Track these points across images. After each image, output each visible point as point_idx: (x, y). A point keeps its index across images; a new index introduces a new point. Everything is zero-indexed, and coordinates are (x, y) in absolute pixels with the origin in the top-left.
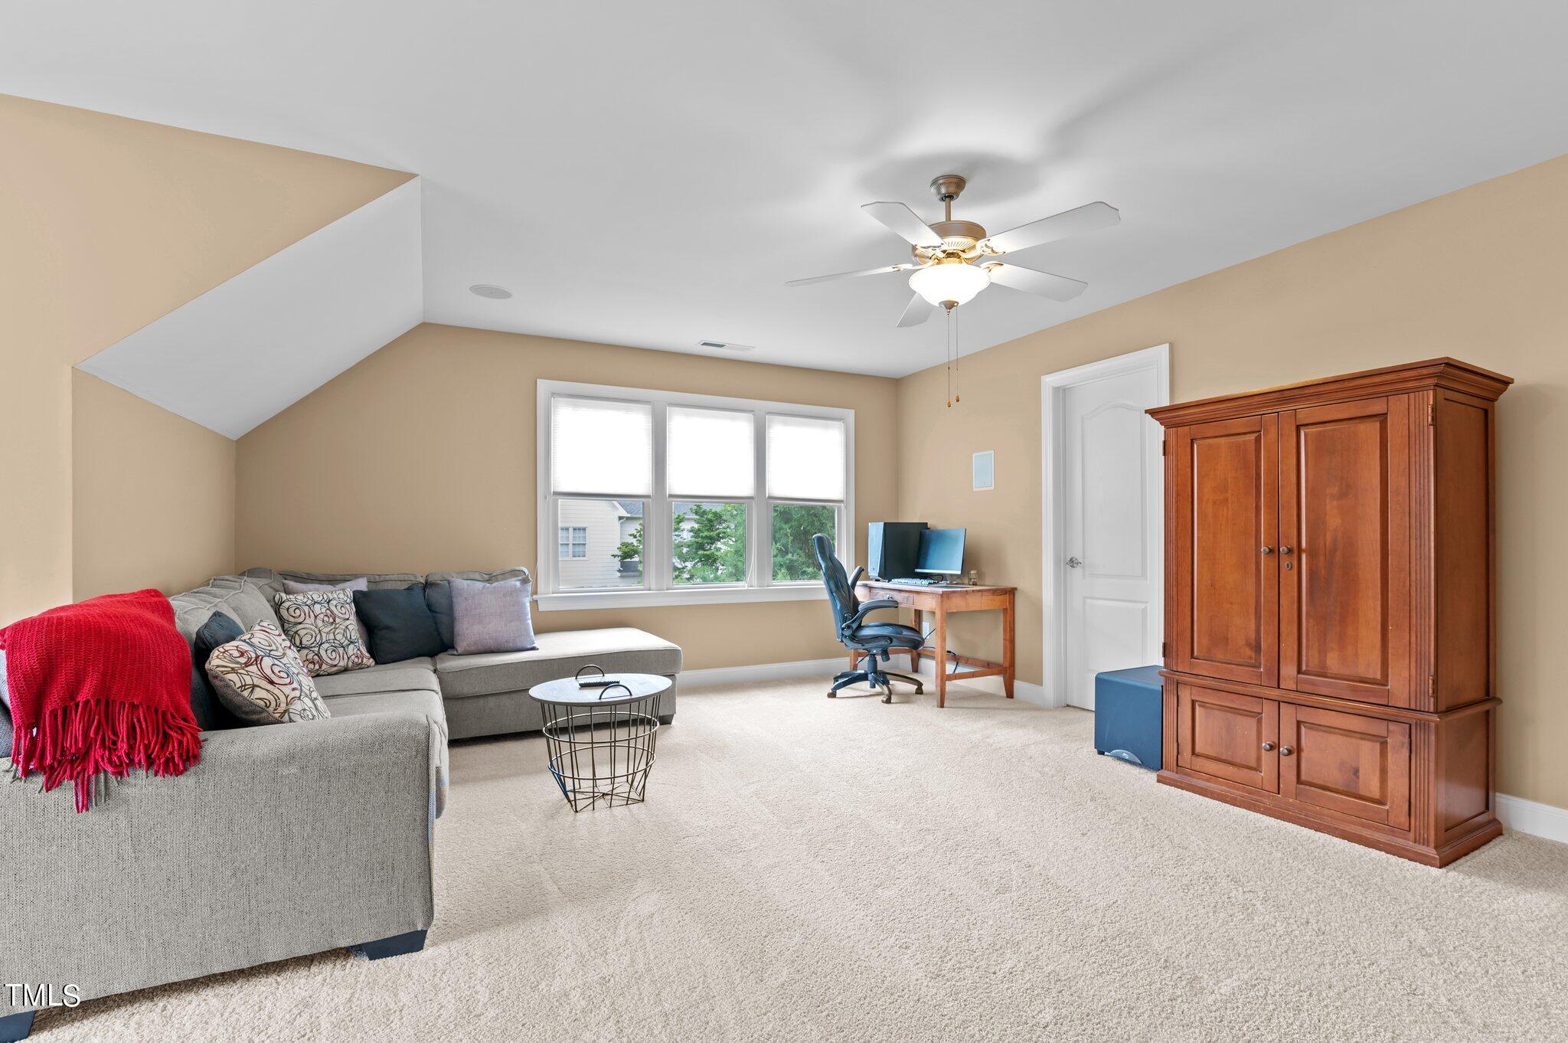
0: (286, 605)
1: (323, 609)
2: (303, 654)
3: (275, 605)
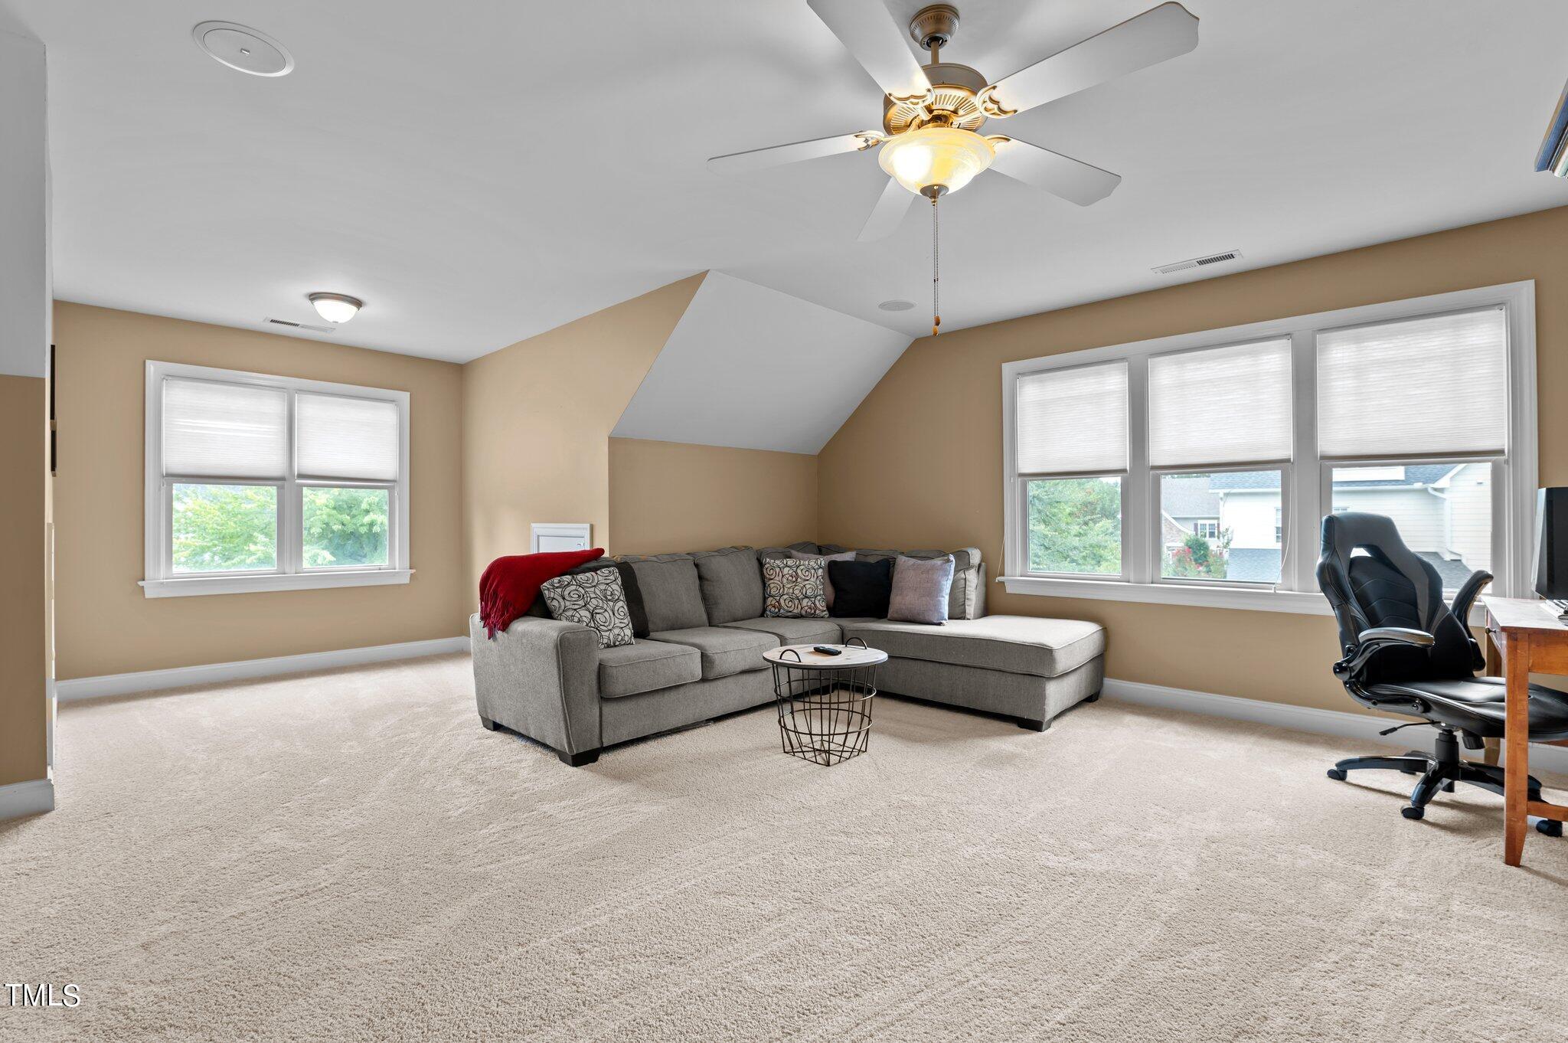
0: (767, 566)
1: (790, 572)
2: (769, 601)
3: (761, 565)
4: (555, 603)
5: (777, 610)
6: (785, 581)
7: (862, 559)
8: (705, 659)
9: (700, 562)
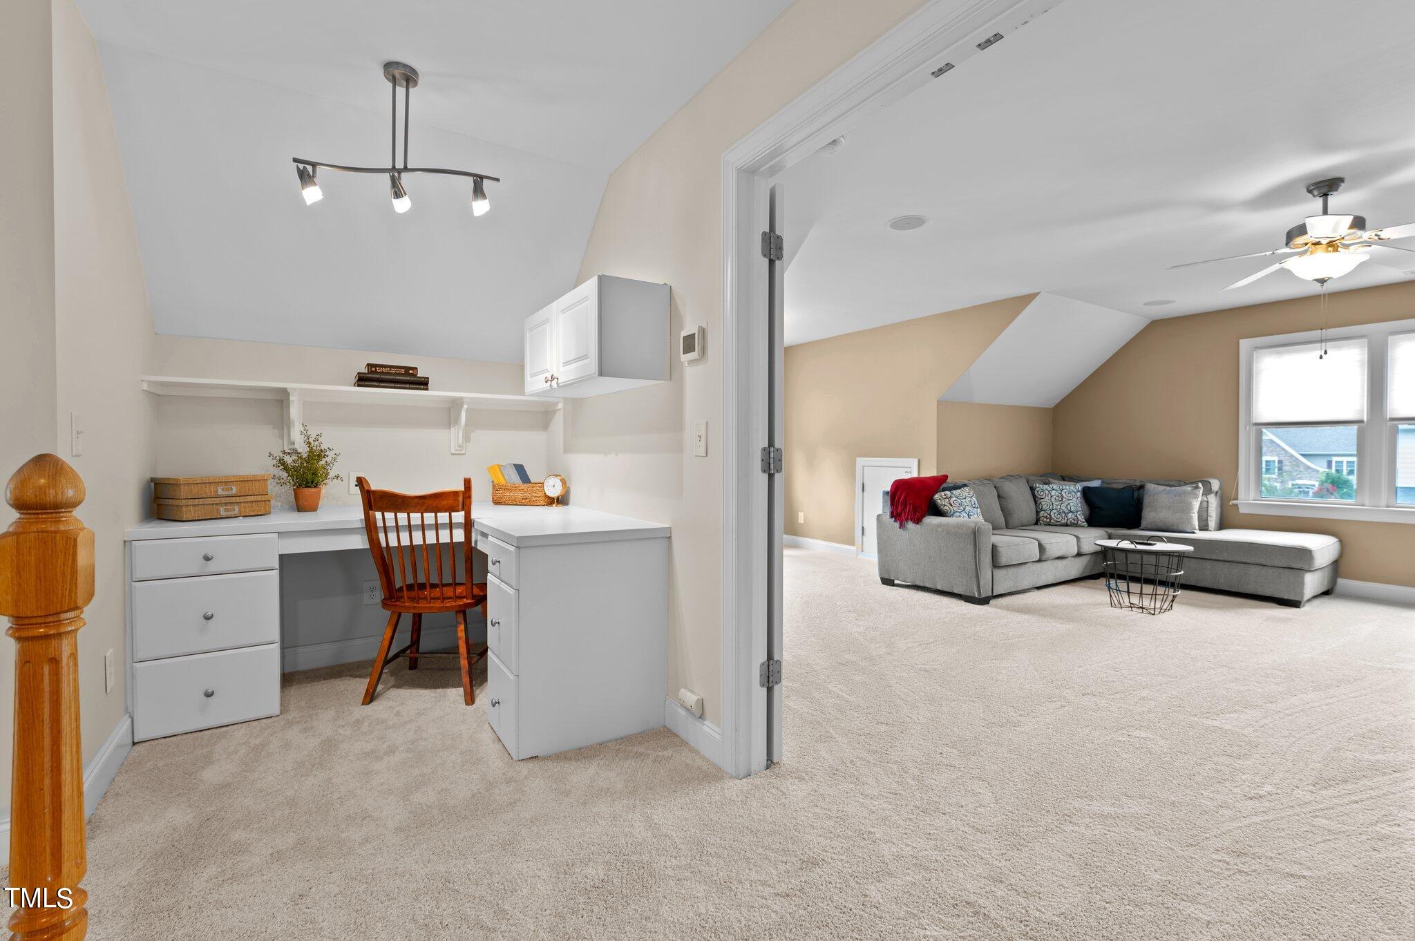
0: (1037, 489)
1: (1057, 494)
2: (1042, 514)
3: (1032, 489)
4: (946, 508)
5: (1048, 520)
6: (1053, 500)
7: (1105, 485)
8: (1041, 548)
9: (998, 485)
